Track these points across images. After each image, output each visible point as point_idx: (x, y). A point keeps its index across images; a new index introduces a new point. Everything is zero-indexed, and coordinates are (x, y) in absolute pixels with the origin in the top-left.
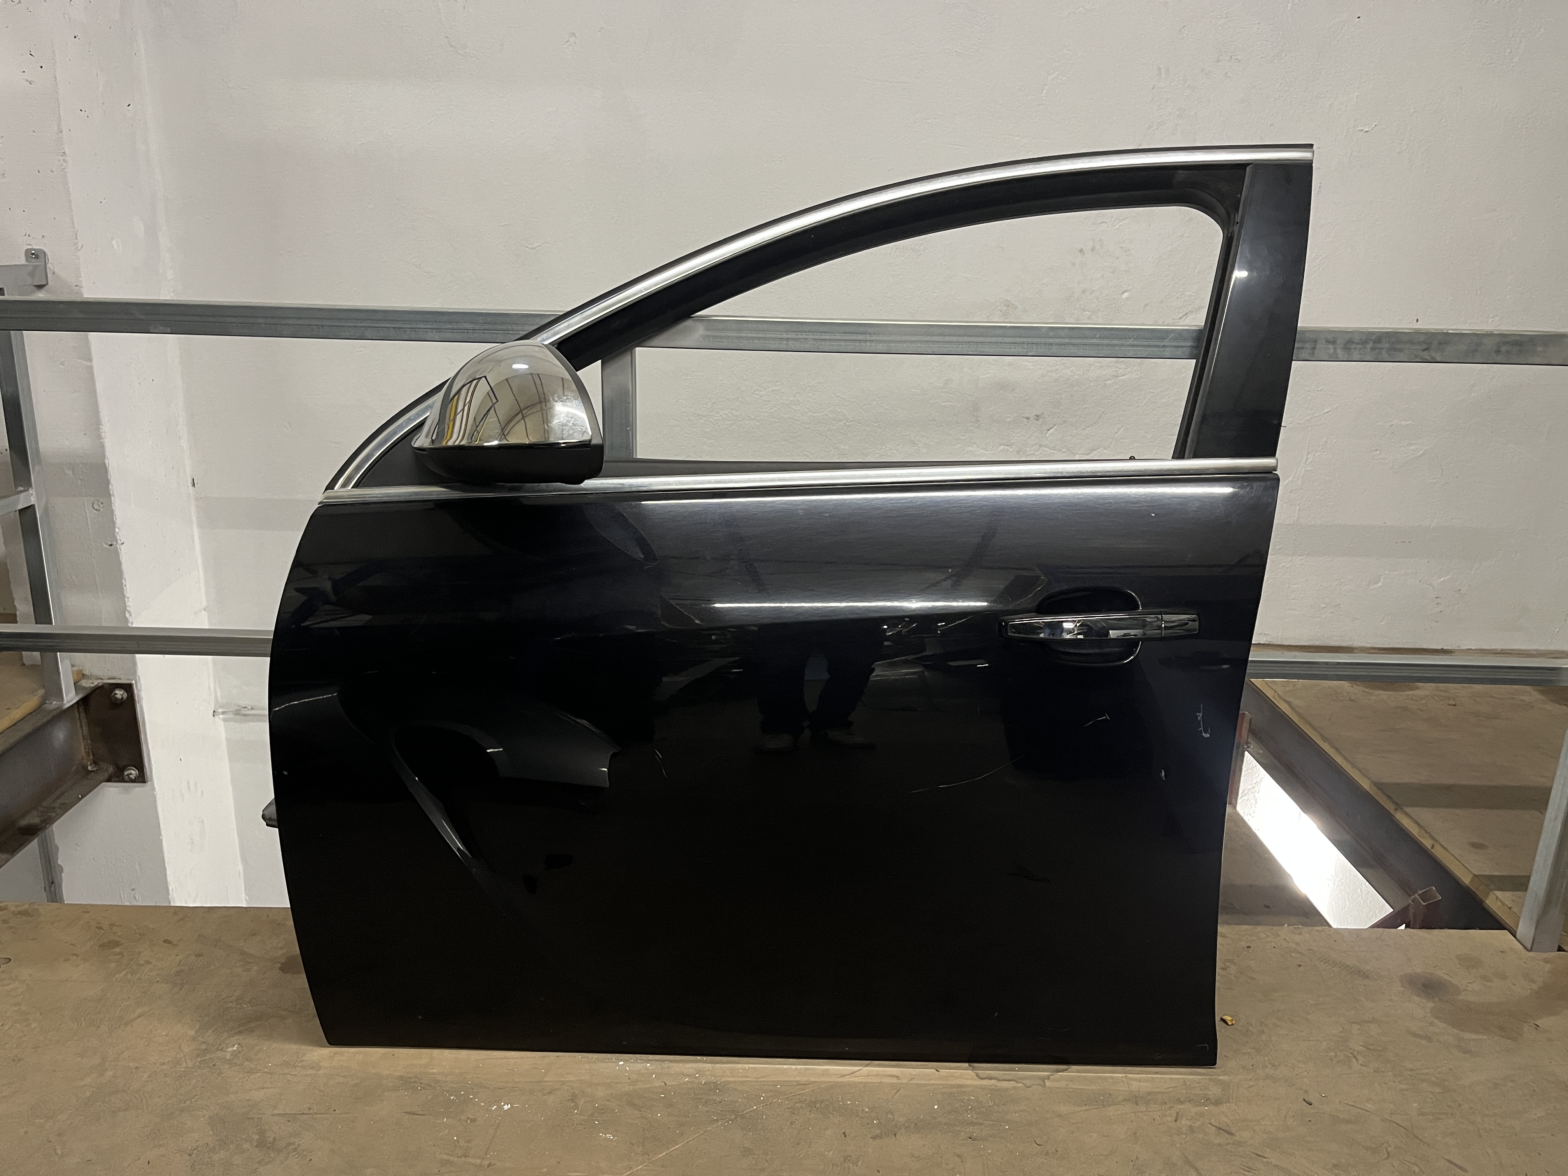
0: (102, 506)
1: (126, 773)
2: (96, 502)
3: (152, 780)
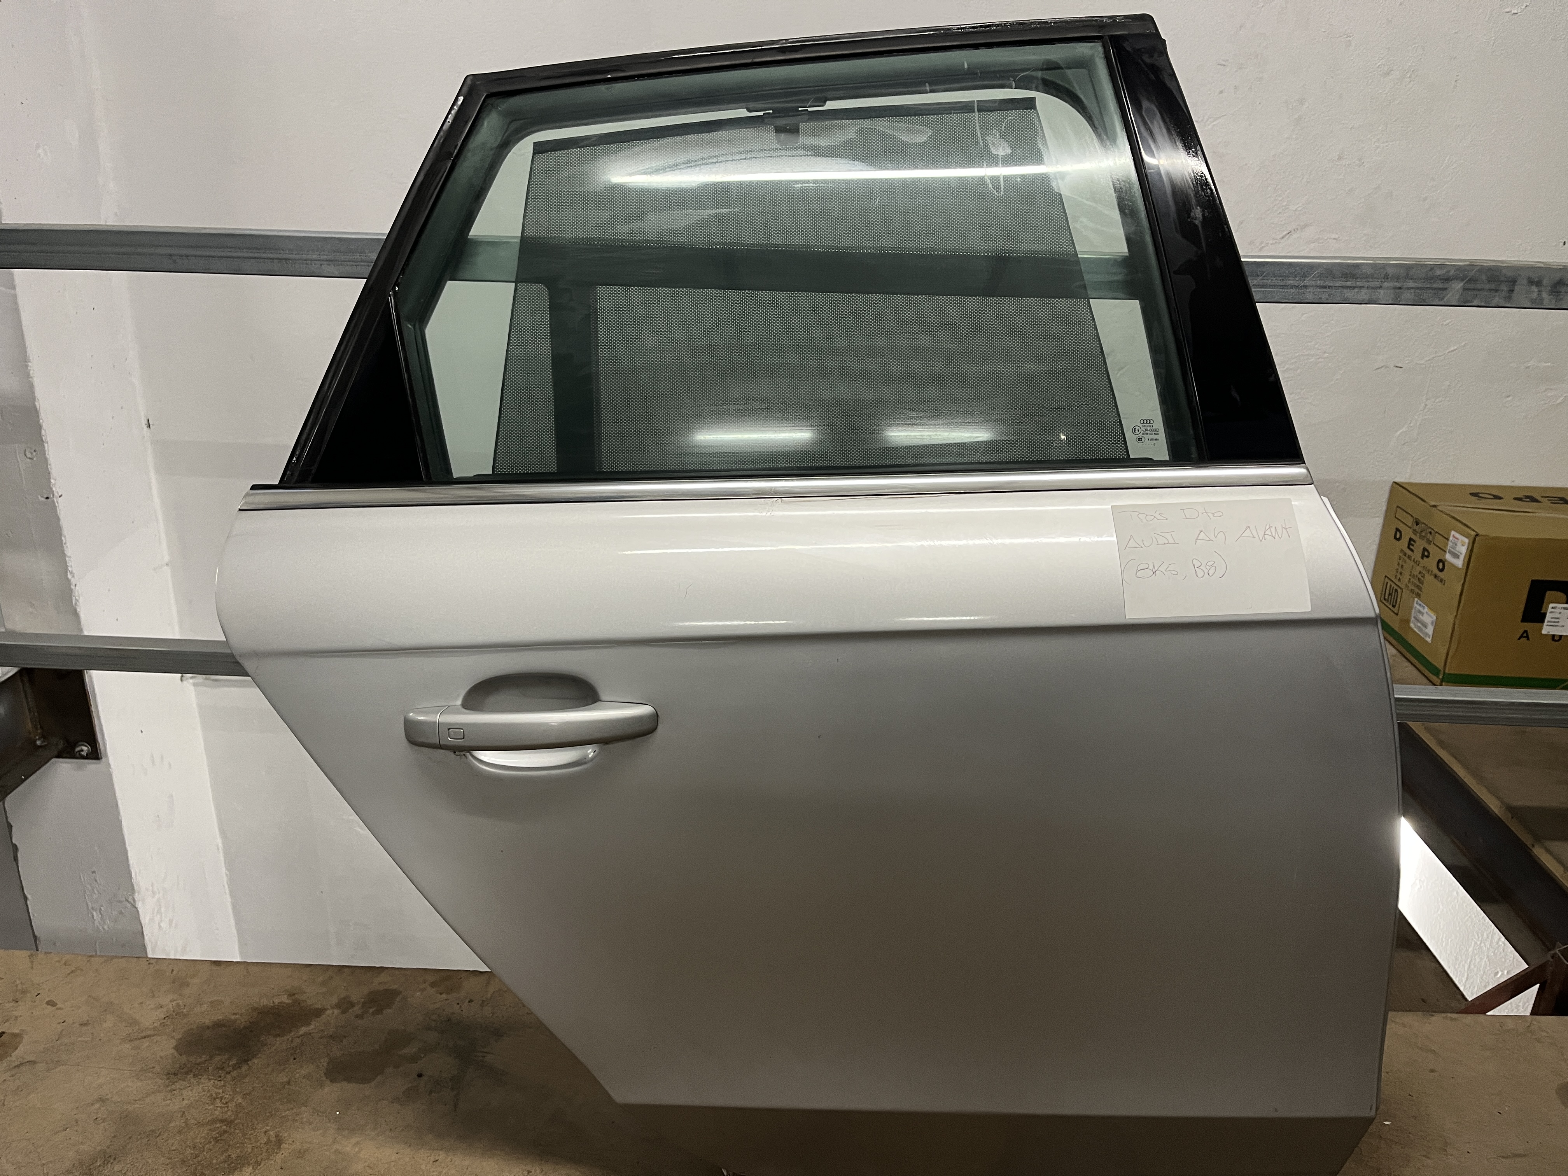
0: (34, 454)
1: (77, 749)
2: (28, 450)
3: (107, 756)
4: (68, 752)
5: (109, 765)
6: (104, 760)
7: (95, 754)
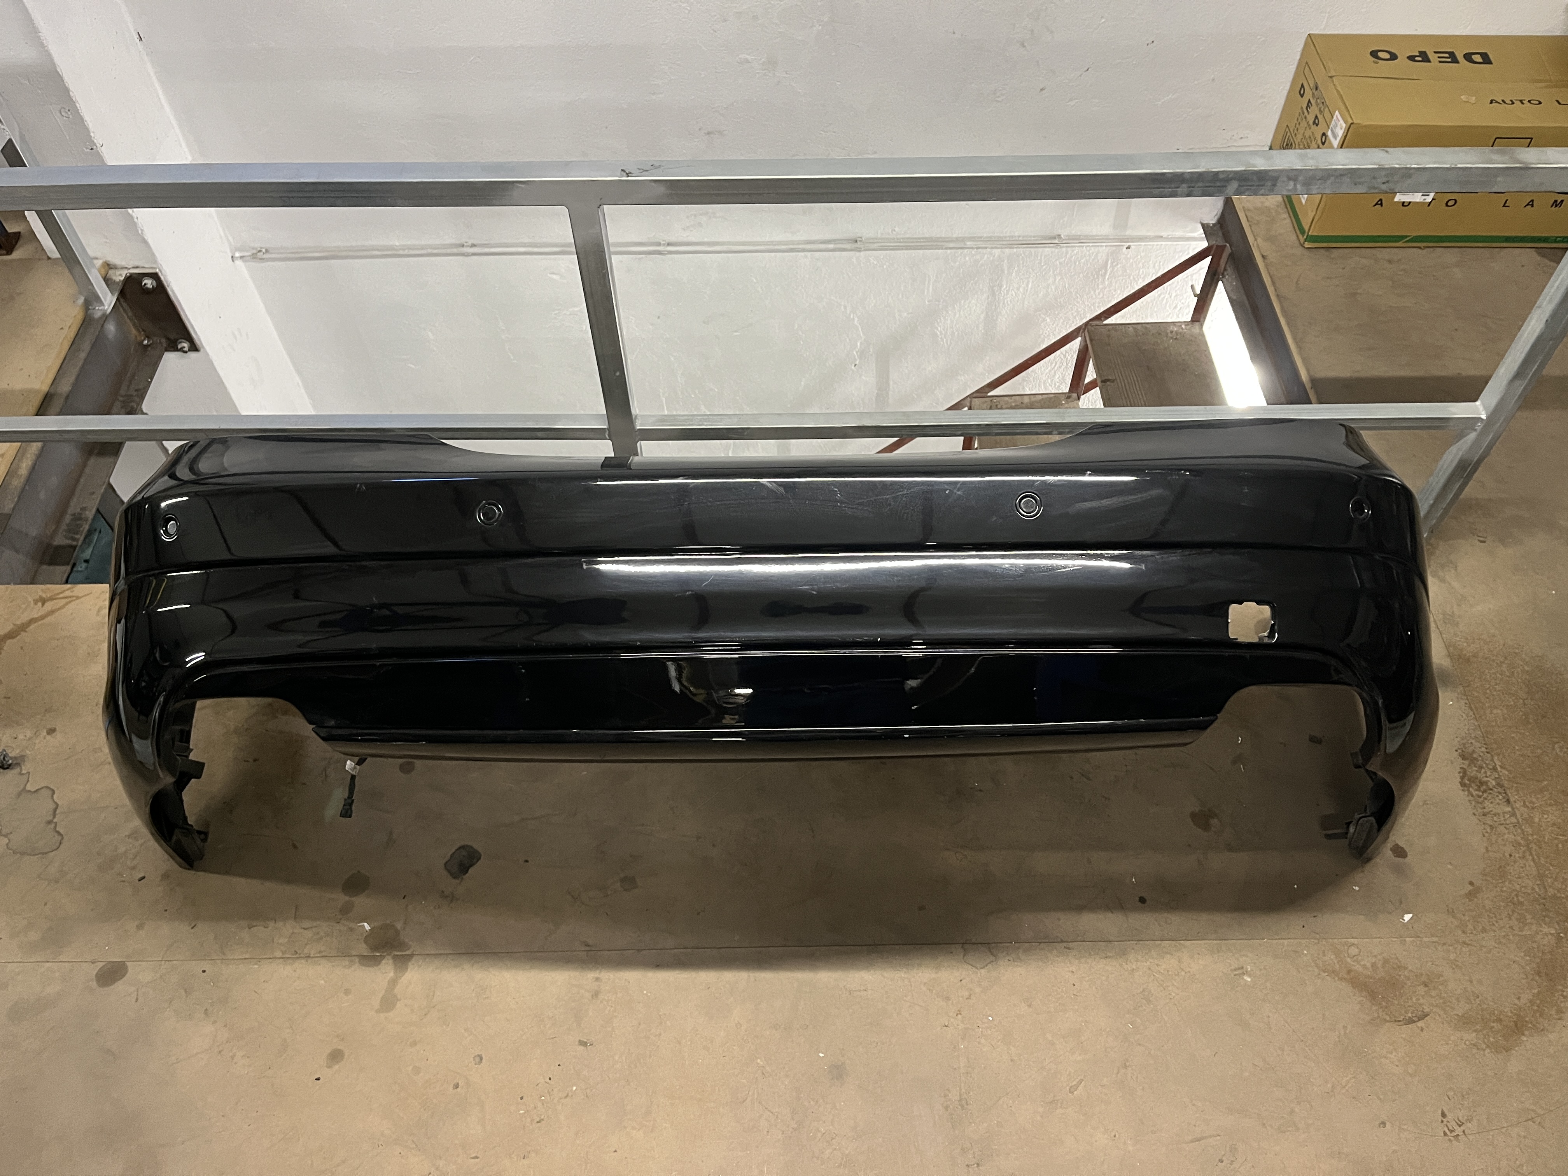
0: (69, 113)
1: (178, 343)
2: (63, 110)
3: (203, 347)
4: (173, 347)
5: (208, 355)
6: (202, 350)
7: (194, 347)
